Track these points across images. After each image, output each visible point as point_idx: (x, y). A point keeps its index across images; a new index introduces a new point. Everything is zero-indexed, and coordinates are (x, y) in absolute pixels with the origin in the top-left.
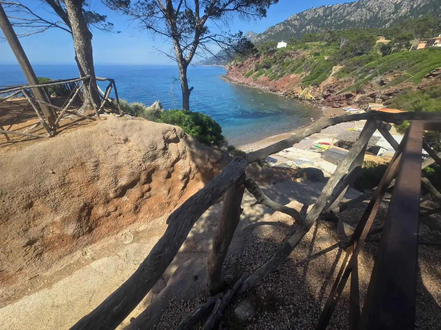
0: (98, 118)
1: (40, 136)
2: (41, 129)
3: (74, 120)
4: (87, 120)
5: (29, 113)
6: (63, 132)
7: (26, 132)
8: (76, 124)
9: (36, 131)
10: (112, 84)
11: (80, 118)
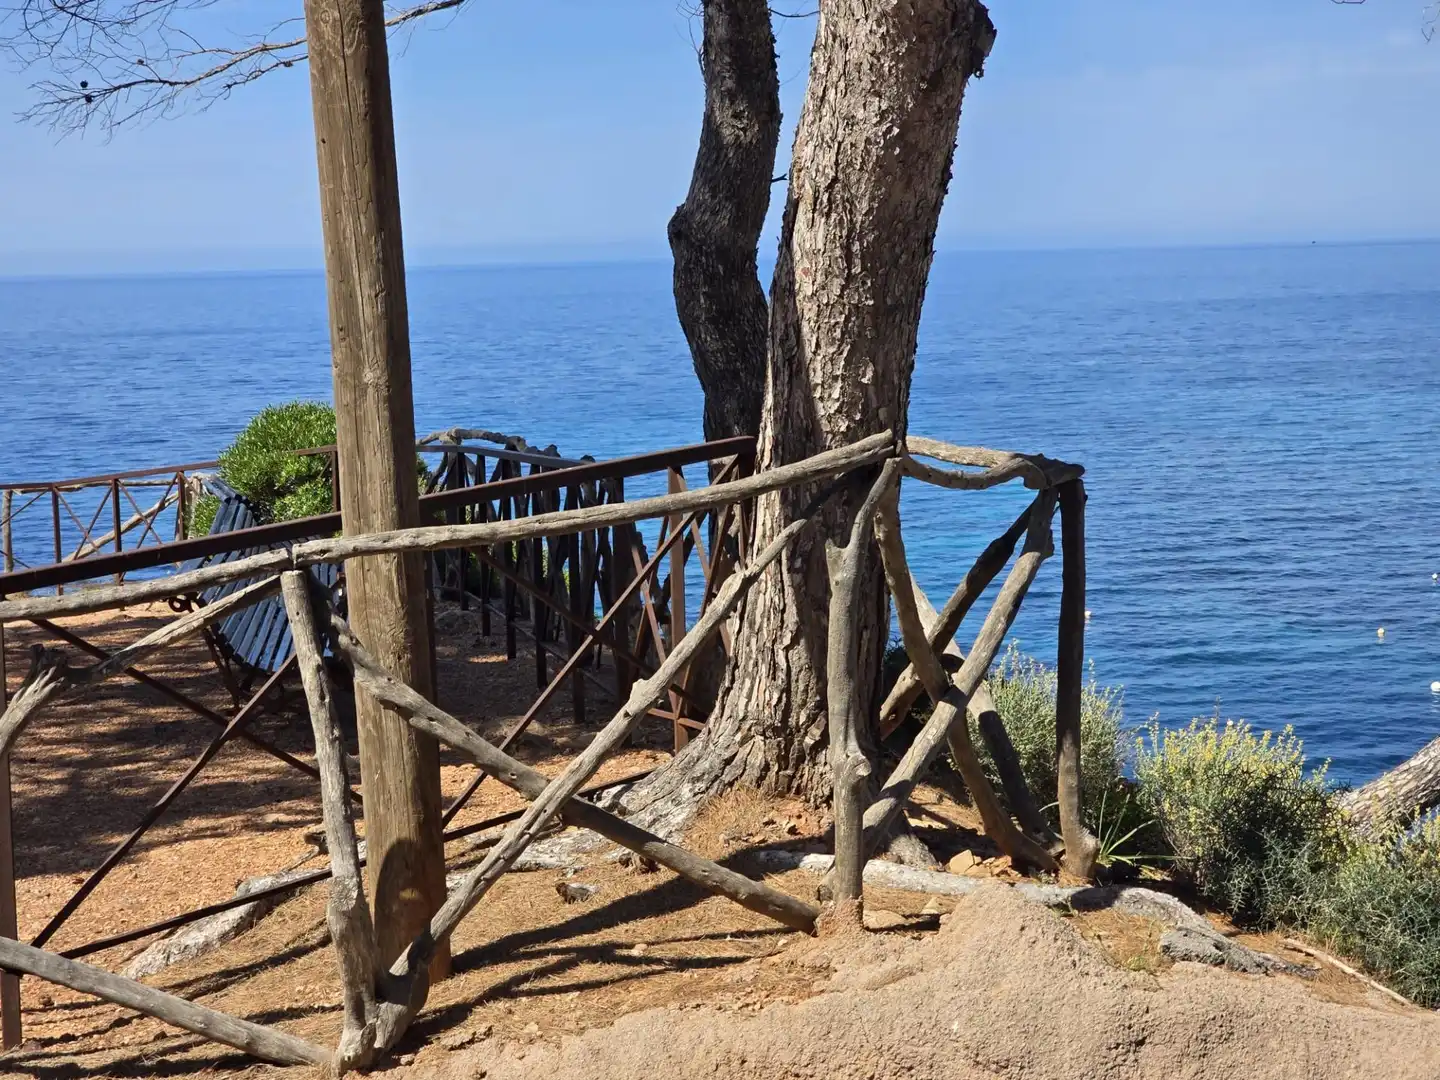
0: (840, 906)
1: (273, 1037)
2: (277, 961)
3: (584, 894)
4: (718, 913)
5: (165, 763)
6: (477, 1022)
7: (142, 978)
8: (604, 954)
9: (230, 977)
10: (1058, 516)
11: (646, 883)
